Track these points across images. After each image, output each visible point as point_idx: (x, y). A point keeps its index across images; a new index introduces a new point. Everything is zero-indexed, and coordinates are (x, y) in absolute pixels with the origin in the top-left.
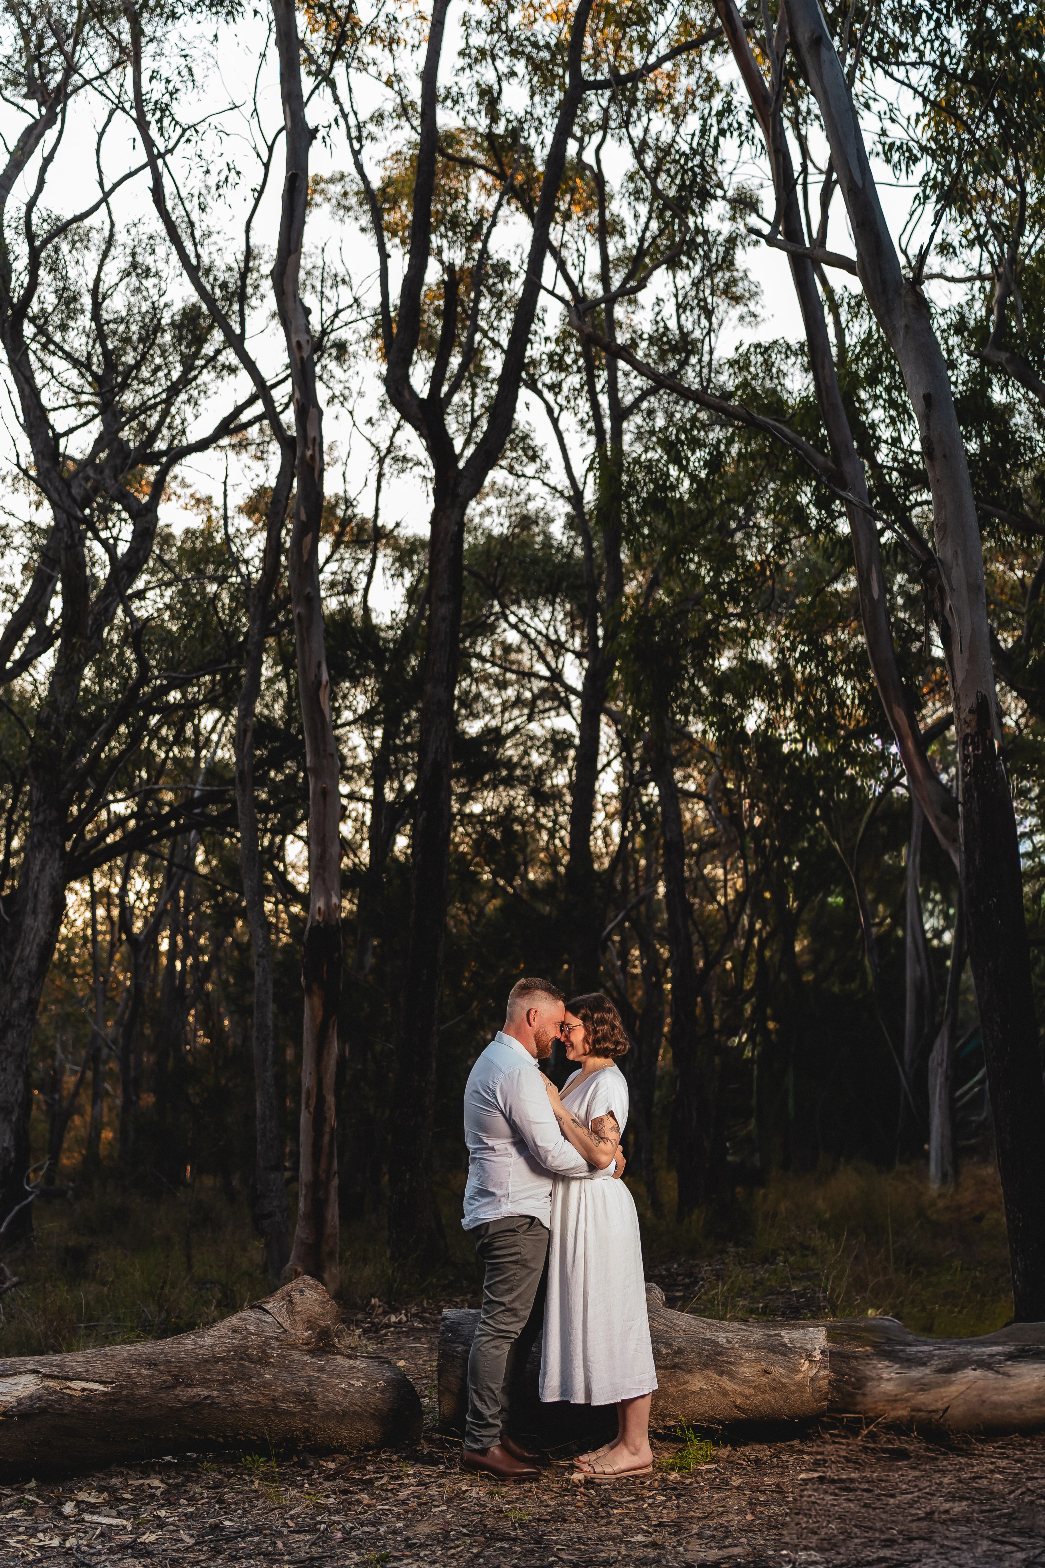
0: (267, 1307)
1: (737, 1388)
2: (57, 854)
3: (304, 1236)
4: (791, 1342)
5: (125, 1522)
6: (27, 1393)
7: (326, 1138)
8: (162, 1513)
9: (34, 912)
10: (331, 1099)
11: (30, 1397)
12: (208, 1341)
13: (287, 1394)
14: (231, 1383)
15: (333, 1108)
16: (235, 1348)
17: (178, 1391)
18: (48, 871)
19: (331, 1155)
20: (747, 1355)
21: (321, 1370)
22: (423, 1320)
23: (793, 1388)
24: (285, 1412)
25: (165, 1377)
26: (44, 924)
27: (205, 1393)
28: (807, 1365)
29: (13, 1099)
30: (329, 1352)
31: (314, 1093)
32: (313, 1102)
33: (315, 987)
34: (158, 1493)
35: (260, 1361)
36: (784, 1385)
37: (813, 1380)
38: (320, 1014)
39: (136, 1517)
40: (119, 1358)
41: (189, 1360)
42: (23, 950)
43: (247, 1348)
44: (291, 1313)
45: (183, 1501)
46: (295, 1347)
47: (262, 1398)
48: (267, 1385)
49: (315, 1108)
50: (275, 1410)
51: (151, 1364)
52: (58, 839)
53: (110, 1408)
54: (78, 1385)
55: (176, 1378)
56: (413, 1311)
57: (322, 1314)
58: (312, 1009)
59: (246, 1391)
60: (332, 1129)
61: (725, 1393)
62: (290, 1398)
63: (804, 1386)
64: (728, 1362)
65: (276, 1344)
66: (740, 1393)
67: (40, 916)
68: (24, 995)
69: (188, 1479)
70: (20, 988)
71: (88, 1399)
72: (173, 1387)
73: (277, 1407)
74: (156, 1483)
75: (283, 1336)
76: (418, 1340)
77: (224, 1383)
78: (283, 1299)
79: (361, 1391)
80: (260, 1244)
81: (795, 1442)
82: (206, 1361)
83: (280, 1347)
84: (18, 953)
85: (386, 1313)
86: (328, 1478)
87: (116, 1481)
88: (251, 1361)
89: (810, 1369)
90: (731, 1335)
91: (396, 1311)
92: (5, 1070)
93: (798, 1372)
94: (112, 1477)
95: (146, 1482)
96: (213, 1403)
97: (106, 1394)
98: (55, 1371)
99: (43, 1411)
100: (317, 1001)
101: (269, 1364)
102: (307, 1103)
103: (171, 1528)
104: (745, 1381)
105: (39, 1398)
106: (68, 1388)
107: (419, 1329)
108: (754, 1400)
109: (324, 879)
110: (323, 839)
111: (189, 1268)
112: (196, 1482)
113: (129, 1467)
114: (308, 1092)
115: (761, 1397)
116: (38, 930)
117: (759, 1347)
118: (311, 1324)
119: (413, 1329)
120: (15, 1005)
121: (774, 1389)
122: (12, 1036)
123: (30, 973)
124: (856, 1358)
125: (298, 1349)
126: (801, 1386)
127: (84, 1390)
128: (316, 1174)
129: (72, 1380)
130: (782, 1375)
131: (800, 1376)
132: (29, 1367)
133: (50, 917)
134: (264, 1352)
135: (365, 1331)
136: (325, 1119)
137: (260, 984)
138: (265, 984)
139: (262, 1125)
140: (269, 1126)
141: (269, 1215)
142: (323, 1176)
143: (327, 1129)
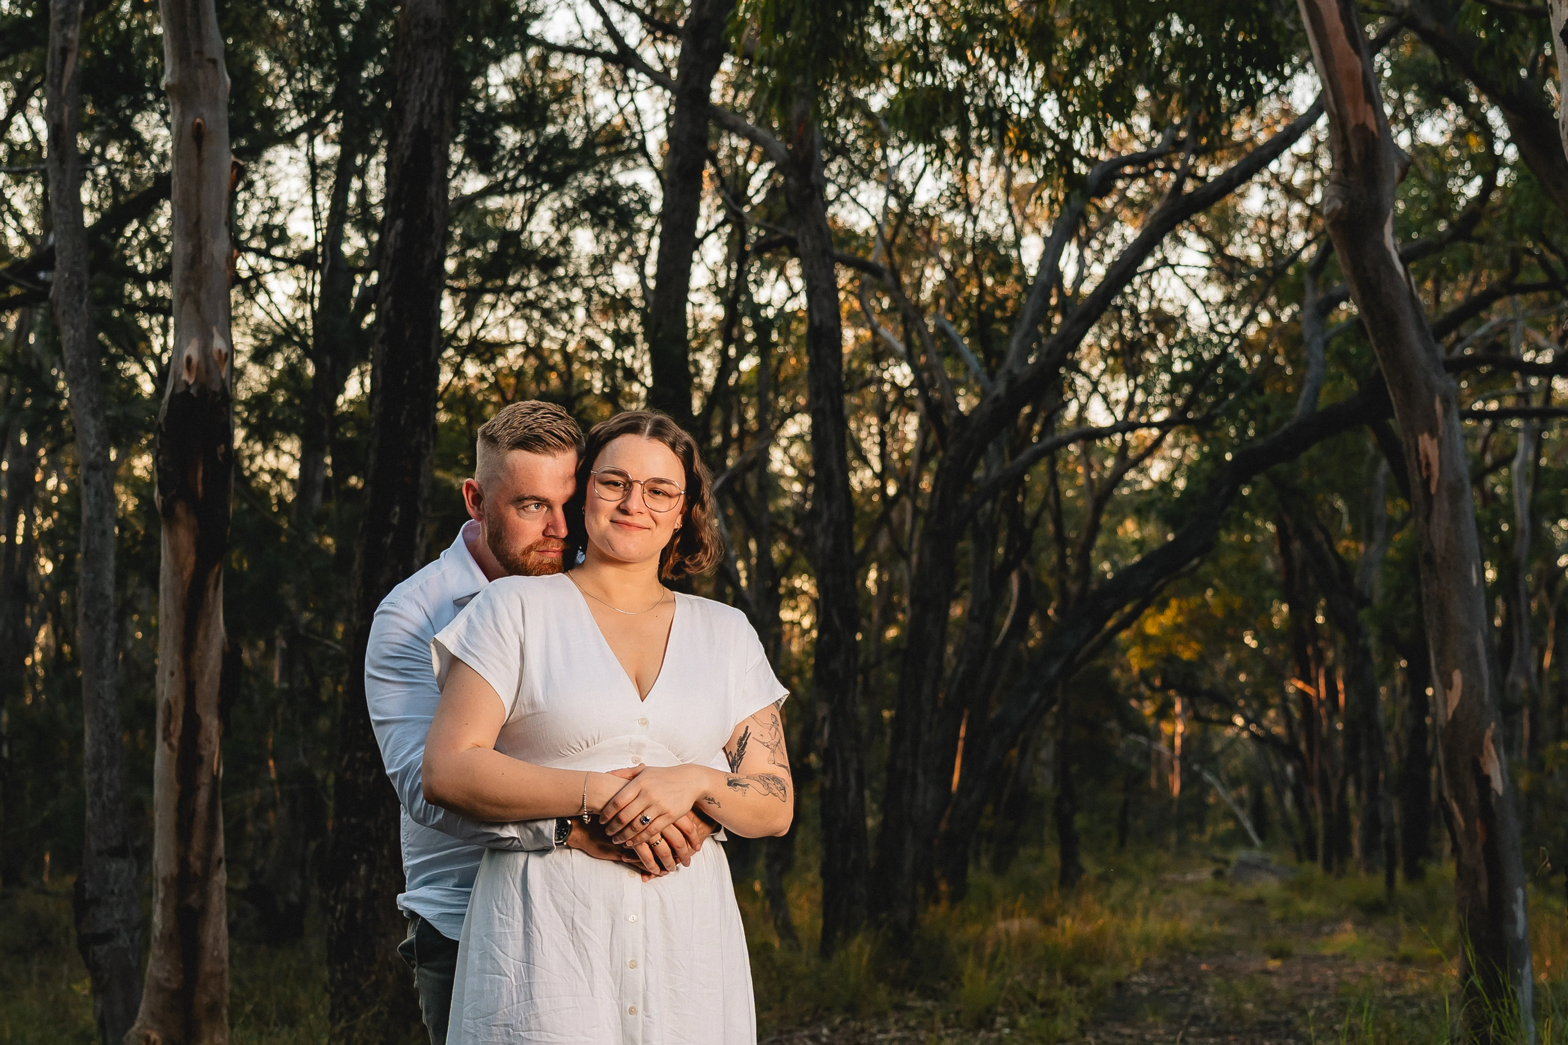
3: (162, 975)
7: (203, 797)
10: (211, 724)
15: (216, 739)
19: (211, 828)
31: (179, 710)
32: (177, 727)
33: (180, 510)
38: (191, 560)
49: (182, 739)
58: (175, 551)
60: (215, 778)
100: (185, 537)
102: (166, 729)
109: (197, 303)
110: (197, 224)
114: (169, 707)
128: (183, 862)
136: (200, 759)
137: (90, 519)
138: (100, 519)
139: (95, 776)
140: (106, 778)
141: (107, 937)
142: (196, 865)
143: (204, 779)
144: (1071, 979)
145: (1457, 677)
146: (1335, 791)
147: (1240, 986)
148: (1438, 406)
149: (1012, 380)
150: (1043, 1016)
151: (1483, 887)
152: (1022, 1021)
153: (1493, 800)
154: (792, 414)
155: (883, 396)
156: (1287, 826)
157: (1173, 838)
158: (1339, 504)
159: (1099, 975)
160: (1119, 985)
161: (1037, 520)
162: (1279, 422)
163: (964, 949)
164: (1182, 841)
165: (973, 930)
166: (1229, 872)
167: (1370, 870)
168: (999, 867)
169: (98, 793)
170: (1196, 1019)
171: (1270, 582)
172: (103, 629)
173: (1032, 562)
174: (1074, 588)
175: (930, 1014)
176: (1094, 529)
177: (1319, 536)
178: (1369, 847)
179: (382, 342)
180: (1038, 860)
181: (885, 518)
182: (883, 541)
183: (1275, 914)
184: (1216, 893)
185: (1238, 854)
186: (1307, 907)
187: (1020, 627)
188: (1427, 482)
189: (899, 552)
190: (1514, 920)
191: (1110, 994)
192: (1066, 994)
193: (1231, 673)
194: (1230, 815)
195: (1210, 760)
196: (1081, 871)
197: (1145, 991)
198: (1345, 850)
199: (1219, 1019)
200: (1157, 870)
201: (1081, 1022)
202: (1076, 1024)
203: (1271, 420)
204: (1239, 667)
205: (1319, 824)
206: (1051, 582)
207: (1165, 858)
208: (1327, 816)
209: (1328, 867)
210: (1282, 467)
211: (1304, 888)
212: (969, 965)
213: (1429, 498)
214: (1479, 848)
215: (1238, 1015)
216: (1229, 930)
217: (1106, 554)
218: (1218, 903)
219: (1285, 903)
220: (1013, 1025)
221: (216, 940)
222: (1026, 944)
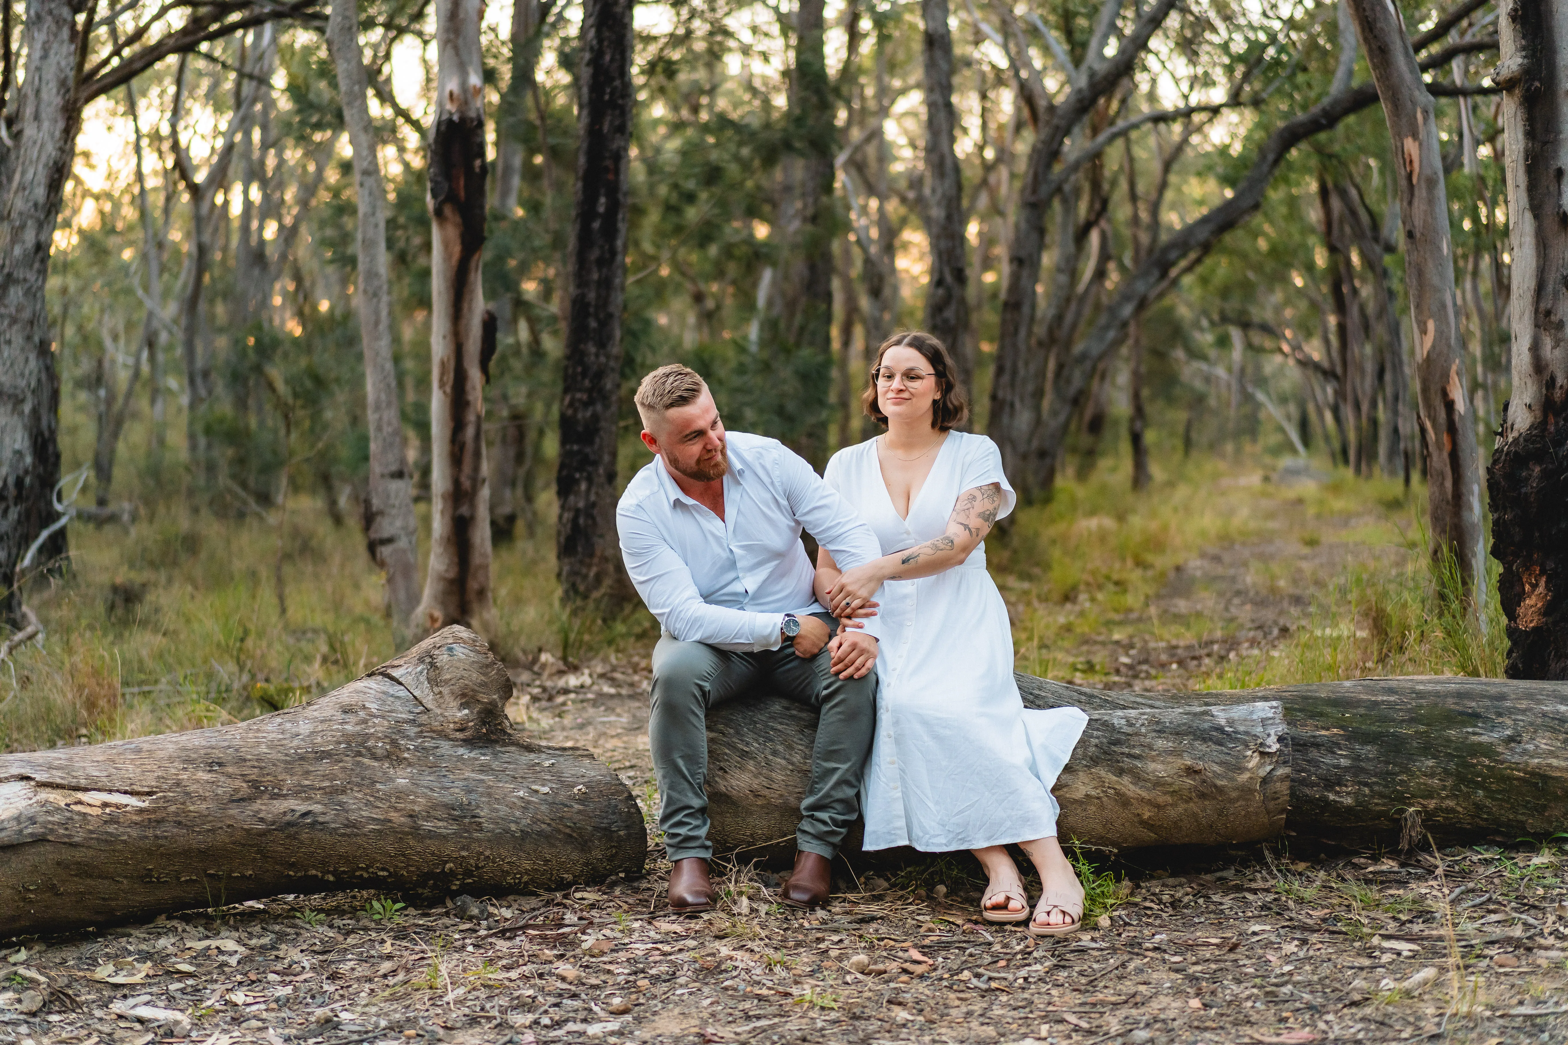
0: (395, 673)
1: (1144, 794)
2: (65, 33)
3: (442, 567)
4: (1231, 722)
5: (178, 1016)
6: (12, 812)
7: (470, 431)
8: (239, 997)
9: (37, 117)
10: (475, 376)
11: (18, 819)
12: (305, 728)
13: (434, 807)
14: (344, 792)
15: (479, 387)
16: (348, 739)
17: (257, 805)
18: (53, 59)
19: (477, 455)
20: (1160, 743)
21: (484, 769)
22: (613, 681)
23: (1234, 794)
24: (431, 835)
25: (238, 783)
26: (52, 136)
27: (303, 808)
28: (1256, 760)
29: (23, 383)
30: (496, 742)
31: (450, 366)
32: (450, 378)
33: (446, 210)
34: (233, 961)
35: (388, 756)
36: (1220, 790)
37: (1265, 781)
38: (457, 249)
39: (196, 1004)
40: (161, 754)
41: (275, 755)
42: (23, 173)
43: (367, 737)
44: (433, 682)
45: (272, 977)
46: (443, 735)
47: (393, 815)
48: (401, 794)
49: (454, 388)
50: (415, 831)
51: (214, 764)
52: (66, 12)
53: (150, 833)
54: (95, 798)
55: (255, 785)
56: (599, 669)
57: (483, 685)
58: (446, 245)
59: (368, 804)
60: (479, 416)
61: (1124, 801)
62: (438, 814)
63: (1251, 791)
64: (1130, 756)
65: (412, 731)
66: (1150, 802)
67: (46, 125)
68: (30, 237)
69: (281, 937)
70: (23, 227)
71: (113, 820)
72: (250, 799)
73: (418, 828)
74: (230, 945)
75: (424, 718)
76: (610, 710)
77: (333, 792)
78: (421, 660)
79: (551, 802)
80: (378, 579)
81: (1229, 873)
82: (302, 758)
83: (420, 735)
84: (17, 177)
85: (561, 673)
86: (503, 934)
87: (165, 943)
88: (374, 757)
89: (1260, 765)
90: (1133, 713)
91: (575, 669)
92: (9, 342)
93: (1241, 769)
94: (159, 935)
95: (214, 943)
96: (315, 823)
97: (141, 811)
98: (57, 777)
99: (40, 840)
100: (453, 232)
101: (400, 761)
102: (441, 380)
103: (254, 1023)
104: (1158, 783)
105: (32, 820)
106: (80, 802)
107: (612, 696)
108: (1172, 813)
109: (457, 50)
111: (284, 611)
112: (294, 942)
113: (187, 919)
114: (442, 365)
115: (1181, 808)
116: (42, 146)
117: (1178, 733)
118: (467, 698)
119: (601, 695)
120: (17, 251)
121: (1203, 796)
122: (15, 294)
123: (36, 205)
124: (1317, 746)
125: (447, 738)
126: (1246, 791)
127: (105, 805)
128: (456, 483)
129: (86, 790)
130: (1217, 775)
131: (1245, 776)
132: (15, 771)
133: (61, 125)
134: (394, 742)
135: (535, 699)
136: (467, 404)
137: (365, 215)
138: (373, 214)
139: (376, 416)
140: (385, 418)
141: (390, 541)
142: (466, 484)
143: (471, 418)
144: (1140, 563)
145: (1431, 325)
146: (1365, 407)
147: (1276, 568)
148: (1419, 116)
149: (1092, 74)
150: (1116, 593)
151: (1449, 484)
152: (1100, 596)
153: (1457, 418)
154: (903, 91)
155: (983, 75)
156: (1327, 438)
157: (1229, 447)
158: (1372, 162)
159: (1162, 562)
160: (1178, 569)
161: (1114, 183)
162: (1320, 96)
163: (1054, 542)
164: (1238, 451)
165: (1060, 527)
166: (1275, 476)
167: (1393, 473)
168: (1082, 474)
169: (379, 428)
170: (1238, 593)
171: (1312, 231)
172: (379, 302)
173: (1109, 221)
174: (1144, 238)
175: (1026, 593)
176: (1163, 186)
177: (1353, 192)
178: (1392, 453)
179: (588, 64)
180: (1114, 470)
181: (984, 182)
182: (983, 201)
183: (1311, 511)
184: (1264, 494)
185: (1286, 461)
186: (1338, 504)
187: (1100, 274)
188: (1410, 176)
189: (996, 210)
190: (1471, 509)
191: (1172, 575)
192: (1135, 576)
193: (1278, 310)
194: (1281, 430)
195: (1261, 382)
196: (1149, 478)
197: (1198, 573)
198: (1372, 456)
199: (1257, 593)
200: (1216, 476)
201: (1147, 597)
202: (1142, 598)
203: (1313, 94)
204: (1288, 302)
205: (1352, 436)
206: (1126, 232)
207: (1222, 465)
208: (1359, 429)
209: (1358, 470)
210: (1322, 136)
211: (1336, 488)
212: (1056, 553)
213: (1411, 186)
214: (1445, 454)
215: (1273, 590)
216: (1271, 525)
217: (1173, 207)
218: (1265, 503)
219: (1321, 502)
220: (1093, 600)
221: (483, 540)
222: (1103, 537)
